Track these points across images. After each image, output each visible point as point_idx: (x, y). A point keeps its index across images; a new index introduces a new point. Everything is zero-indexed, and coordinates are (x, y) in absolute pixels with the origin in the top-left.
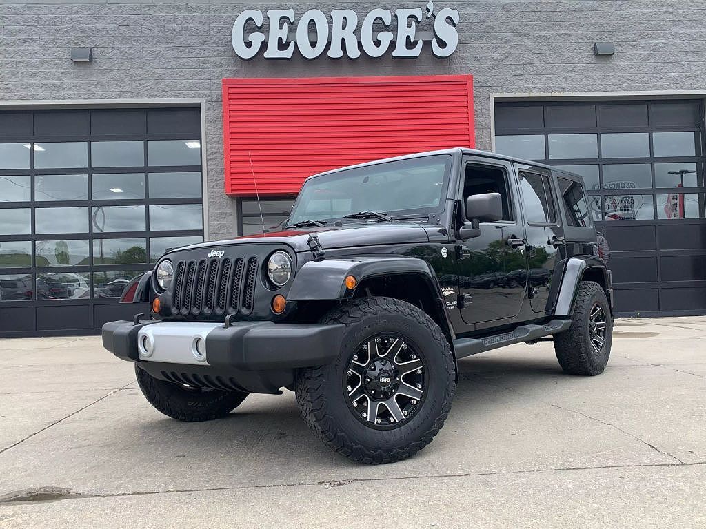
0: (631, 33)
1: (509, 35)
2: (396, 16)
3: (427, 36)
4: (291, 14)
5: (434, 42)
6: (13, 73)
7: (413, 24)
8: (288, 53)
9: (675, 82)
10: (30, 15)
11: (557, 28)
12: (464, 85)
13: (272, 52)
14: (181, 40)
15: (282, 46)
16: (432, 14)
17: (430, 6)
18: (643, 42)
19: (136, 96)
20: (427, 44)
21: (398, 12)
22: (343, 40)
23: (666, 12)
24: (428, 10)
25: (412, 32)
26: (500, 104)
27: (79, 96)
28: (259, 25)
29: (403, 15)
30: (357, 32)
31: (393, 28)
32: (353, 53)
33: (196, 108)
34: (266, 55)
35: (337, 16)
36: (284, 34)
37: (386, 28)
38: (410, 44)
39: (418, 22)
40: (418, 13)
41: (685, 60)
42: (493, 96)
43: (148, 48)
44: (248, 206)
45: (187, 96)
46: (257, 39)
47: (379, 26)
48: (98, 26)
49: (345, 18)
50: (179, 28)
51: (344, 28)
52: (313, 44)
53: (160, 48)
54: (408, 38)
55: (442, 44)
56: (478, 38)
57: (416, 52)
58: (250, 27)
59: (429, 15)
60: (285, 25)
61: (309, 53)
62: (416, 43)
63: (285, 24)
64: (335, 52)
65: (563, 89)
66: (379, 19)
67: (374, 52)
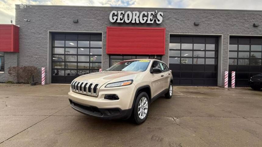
0: (204, 20)
1: (174, 19)
2: (148, 14)
3: (155, 19)
4: (123, 12)
5: (157, 20)
6: (60, 24)
7: (152, 15)
8: (122, 21)
9: (213, 32)
10: (64, 11)
11: (186, 18)
12: (163, 30)
13: (119, 21)
14: (98, 18)
15: (121, 20)
17: (156, 11)
18: (206, 22)
19: (88, 31)
20: (155, 21)
21: (149, 12)
22: (135, 19)
23: (212, 15)
24: (156, 12)
25: (152, 17)
26: (171, 36)
27: (75, 30)
28: (116, 14)
29: (150, 13)
30: (139, 17)
31: (147, 16)
32: (138, 22)
33: (101, 34)
34: (117, 22)
35: (134, 13)
36: (122, 17)
37: (146, 16)
38: (151, 20)
39: (153, 15)
40: (153, 13)
41: (216, 27)
42: (169, 34)
43: (90, 19)
44: (112, 57)
45: (99, 31)
46: (115, 18)
47: (144, 16)
48: (79, 14)
49: (136, 14)
50: (98, 15)
51: (136, 16)
52: (128, 20)
53: (93, 20)
55: (159, 21)
56: (167, 20)
57: (152, 22)
58: (114, 14)
59: (156, 13)
60: (122, 15)
62: (152, 20)
64: (133, 22)
65: (186, 33)
66: (144, 14)
67: (142, 22)
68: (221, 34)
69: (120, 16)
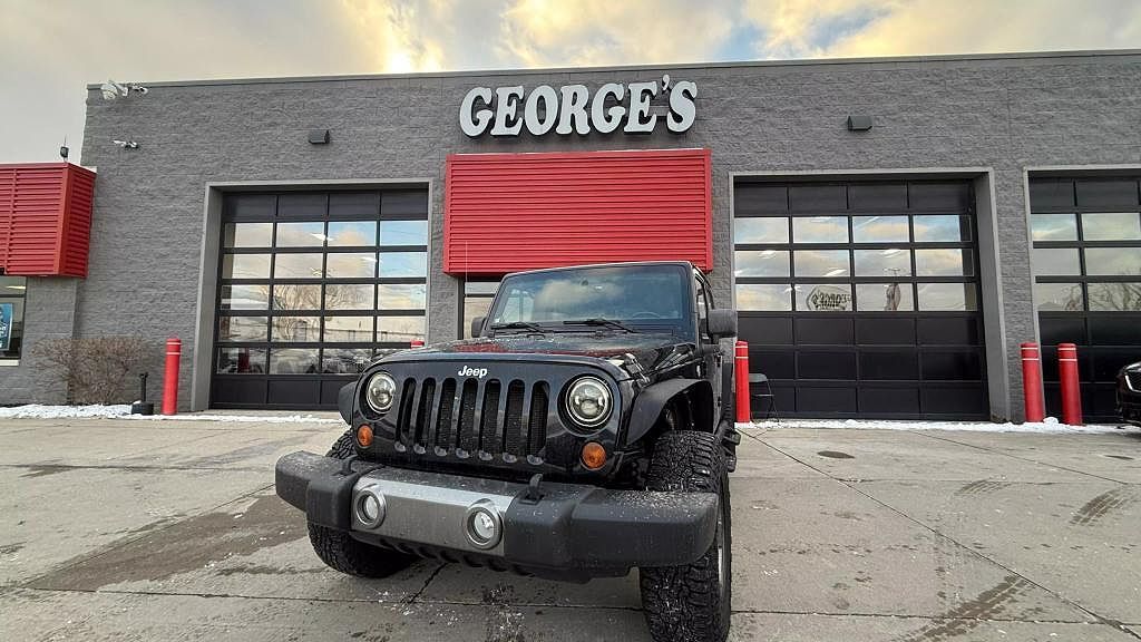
0: (891, 106)
1: (751, 111)
2: (630, 92)
3: (661, 110)
4: (520, 91)
5: (670, 116)
6: (257, 155)
7: (647, 97)
8: (515, 130)
9: (942, 159)
10: (276, 100)
11: (805, 101)
12: (699, 159)
13: (500, 129)
14: (414, 121)
15: (510, 123)
16: (668, 88)
17: (666, 79)
18: (904, 114)
19: (368, 177)
20: (662, 120)
21: (632, 87)
22: (573, 116)
23: (932, 83)
24: (664, 84)
25: (645, 107)
26: (741, 183)
27: (314, 177)
28: (488, 102)
29: (636, 89)
30: (588, 107)
31: (626, 103)
32: (583, 129)
33: (423, 188)
34: (493, 132)
35: (567, 91)
36: (512, 111)
37: (619, 103)
38: (643, 120)
39: (652, 97)
40: (653, 87)
41: (954, 135)
42: (732, 175)
43: (382, 129)
44: (470, 287)
45: (416, 176)
46: (484, 116)
47: (611, 100)
48: (337, 109)
49: (575, 94)
50: (412, 109)
51: (574, 104)
52: (542, 122)
53: (393, 129)
54: (642, 113)
55: (678, 119)
56: (717, 115)
57: (650, 127)
58: (478, 104)
59: (665, 88)
60: (515, 103)
61: (537, 129)
62: (649, 118)
63: (514, 101)
64: (564, 128)
65: (812, 167)
66: (611, 94)
67: (605, 127)
68: (984, 165)
69: (505, 110)
